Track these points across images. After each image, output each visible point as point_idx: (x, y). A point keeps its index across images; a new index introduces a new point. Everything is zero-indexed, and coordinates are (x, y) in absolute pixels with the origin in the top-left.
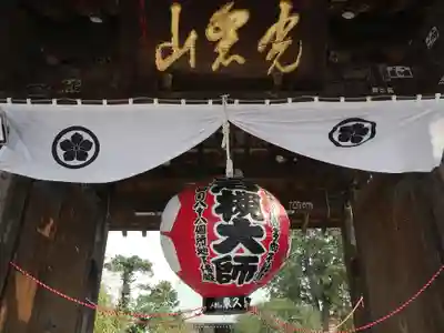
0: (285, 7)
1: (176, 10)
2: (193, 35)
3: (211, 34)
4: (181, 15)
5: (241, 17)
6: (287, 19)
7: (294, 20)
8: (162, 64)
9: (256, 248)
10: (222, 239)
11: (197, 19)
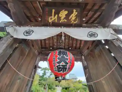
0: (75, 11)
2: (57, 16)
3: (60, 15)
4: (54, 12)
5: (66, 12)
7: (76, 13)
10: (58, 61)
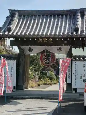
10: (45, 60)
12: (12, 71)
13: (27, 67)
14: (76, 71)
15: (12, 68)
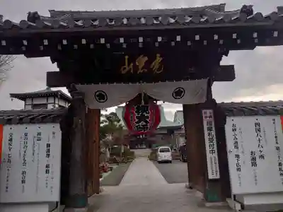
0: (158, 55)
1: (127, 57)
2: (132, 64)
3: (137, 63)
4: (128, 60)
5: (146, 59)
6: (159, 59)
7: (161, 59)
8: (123, 72)
9: (146, 122)
10: (137, 120)
11: (132, 60)
12: (48, 156)
13: (95, 141)
14: (236, 142)
15: (48, 145)
